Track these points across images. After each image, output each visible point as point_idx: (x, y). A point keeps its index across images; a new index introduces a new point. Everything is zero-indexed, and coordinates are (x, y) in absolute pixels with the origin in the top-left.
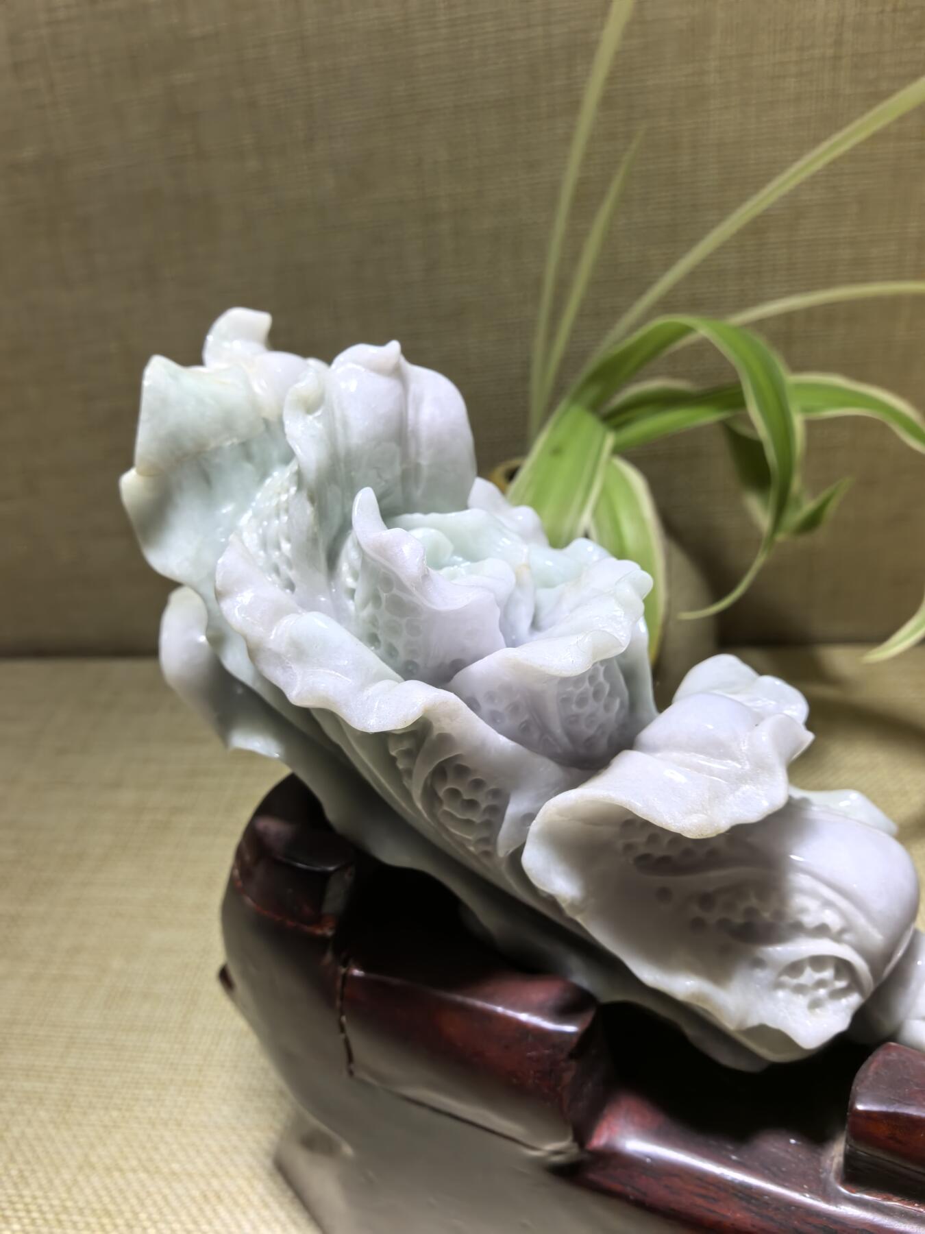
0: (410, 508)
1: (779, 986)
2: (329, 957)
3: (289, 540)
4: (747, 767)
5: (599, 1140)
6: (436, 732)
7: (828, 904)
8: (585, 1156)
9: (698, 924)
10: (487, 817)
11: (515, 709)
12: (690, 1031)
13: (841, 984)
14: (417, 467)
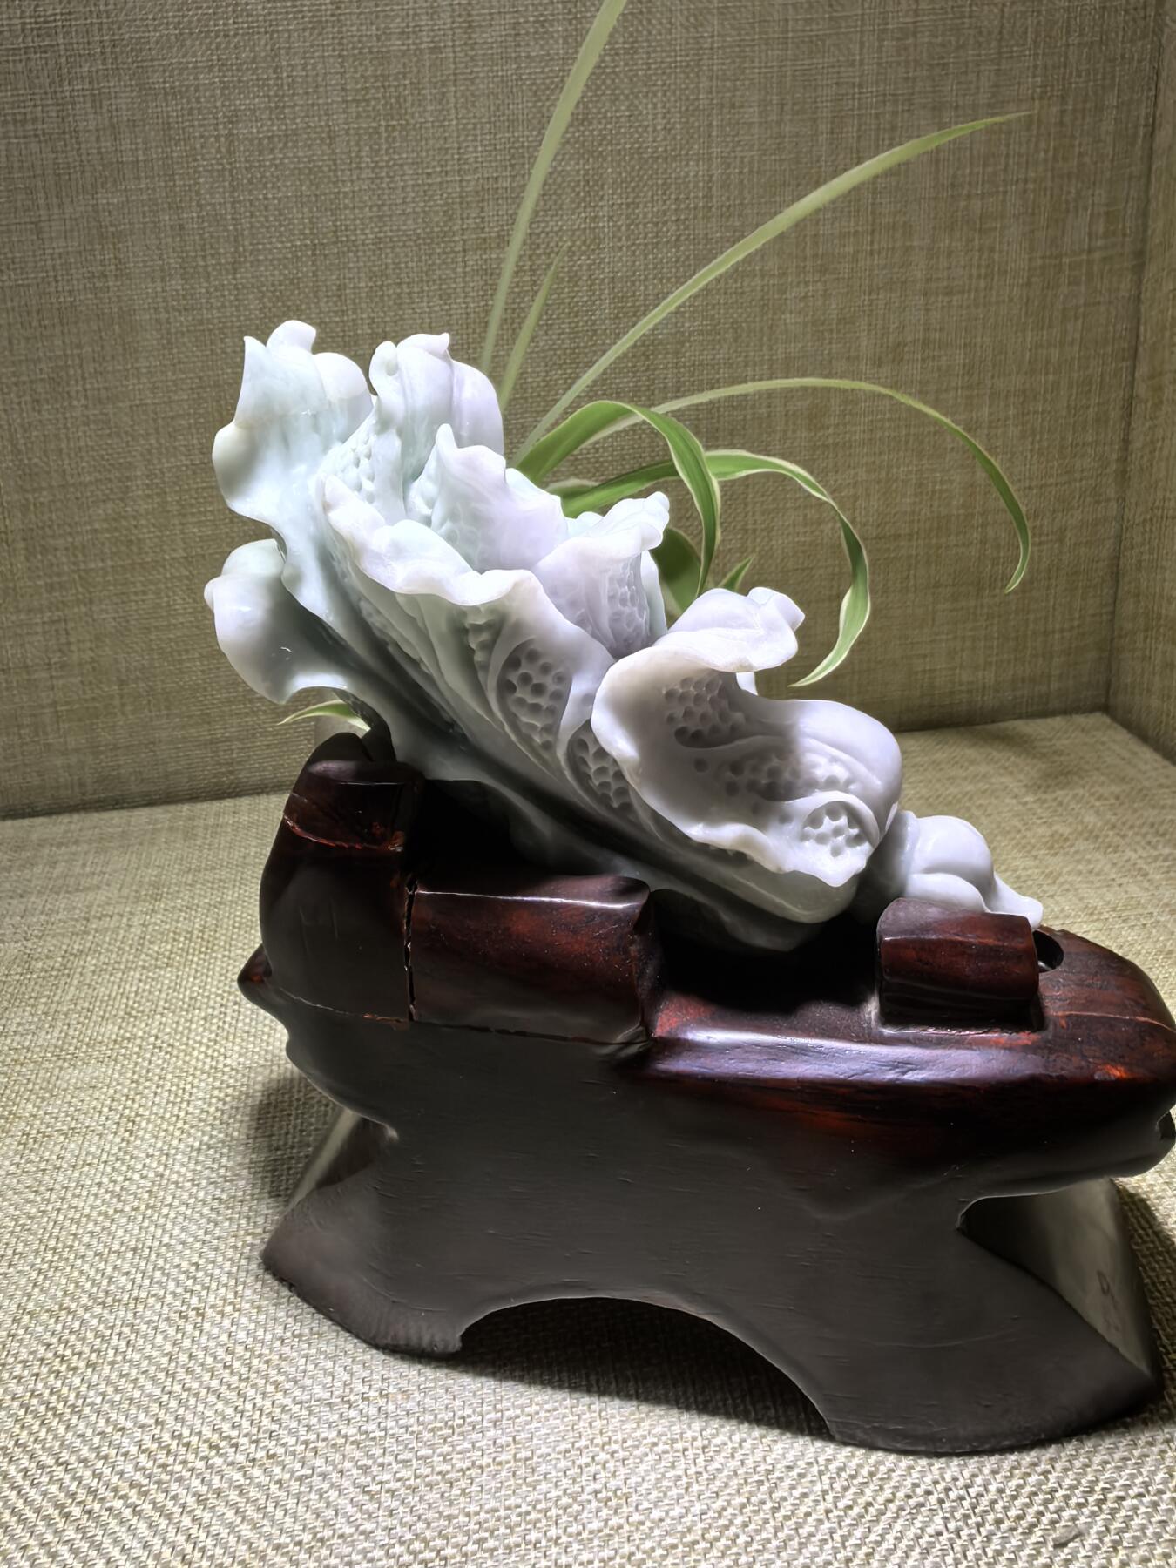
1: (804, 837)
2: (396, 879)
3: (372, 478)
4: (763, 632)
10: (553, 702)
13: (855, 831)
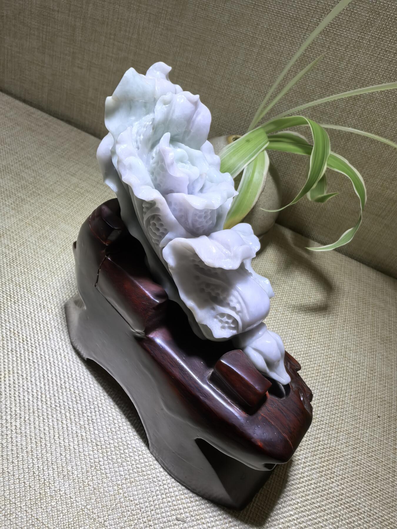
0: (183, 142)
2: (104, 251)
3: (143, 135)
4: (232, 255)
5: (151, 336)
6: (156, 206)
7: (239, 302)
8: (145, 338)
9: (202, 290)
10: (160, 235)
11: (181, 210)
12: (190, 319)
13: (232, 326)
14: (190, 132)
